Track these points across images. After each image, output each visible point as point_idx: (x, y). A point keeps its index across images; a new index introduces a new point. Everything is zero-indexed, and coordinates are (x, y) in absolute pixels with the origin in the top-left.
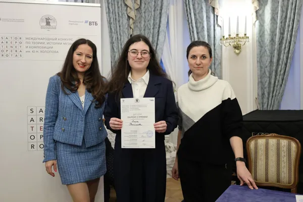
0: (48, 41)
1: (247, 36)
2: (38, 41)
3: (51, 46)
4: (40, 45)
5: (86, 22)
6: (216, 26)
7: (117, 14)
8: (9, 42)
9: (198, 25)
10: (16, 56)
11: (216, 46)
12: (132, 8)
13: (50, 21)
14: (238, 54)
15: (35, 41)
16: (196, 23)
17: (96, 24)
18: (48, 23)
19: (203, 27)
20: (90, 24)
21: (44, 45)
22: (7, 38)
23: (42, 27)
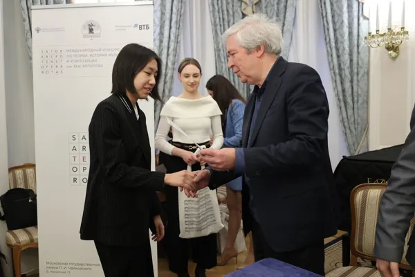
0: (92, 53)
1: (405, 30)
2: (80, 53)
3: (95, 58)
4: (82, 58)
5: (136, 26)
6: (361, 18)
7: (225, 12)
8: (49, 57)
9: (336, 19)
10: (57, 72)
11: (360, 48)
12: (248, 2)
13: (93, 27)
14: (394, 58)
15: (77, 53)
16: (333, 17)
17: (148, 28)
18: (91, 31)
19: (343, 21)
20: (140, 28)
21: (86, 58)
22: (47, 52)
23: (85, 36)
